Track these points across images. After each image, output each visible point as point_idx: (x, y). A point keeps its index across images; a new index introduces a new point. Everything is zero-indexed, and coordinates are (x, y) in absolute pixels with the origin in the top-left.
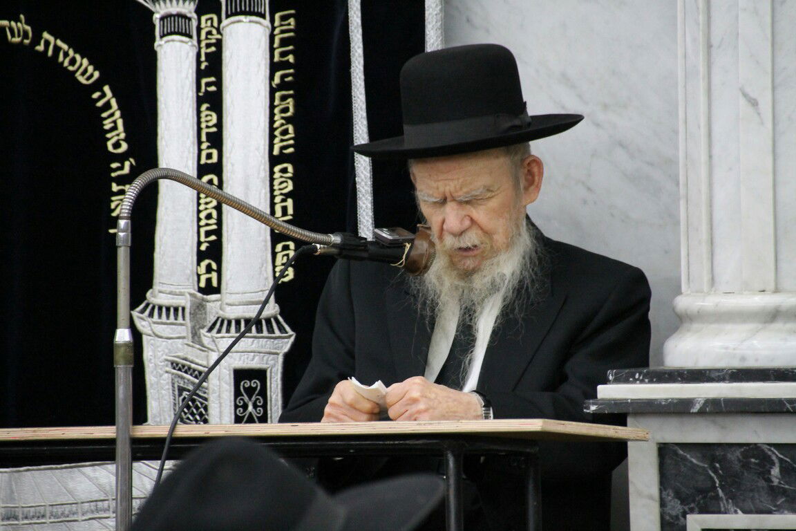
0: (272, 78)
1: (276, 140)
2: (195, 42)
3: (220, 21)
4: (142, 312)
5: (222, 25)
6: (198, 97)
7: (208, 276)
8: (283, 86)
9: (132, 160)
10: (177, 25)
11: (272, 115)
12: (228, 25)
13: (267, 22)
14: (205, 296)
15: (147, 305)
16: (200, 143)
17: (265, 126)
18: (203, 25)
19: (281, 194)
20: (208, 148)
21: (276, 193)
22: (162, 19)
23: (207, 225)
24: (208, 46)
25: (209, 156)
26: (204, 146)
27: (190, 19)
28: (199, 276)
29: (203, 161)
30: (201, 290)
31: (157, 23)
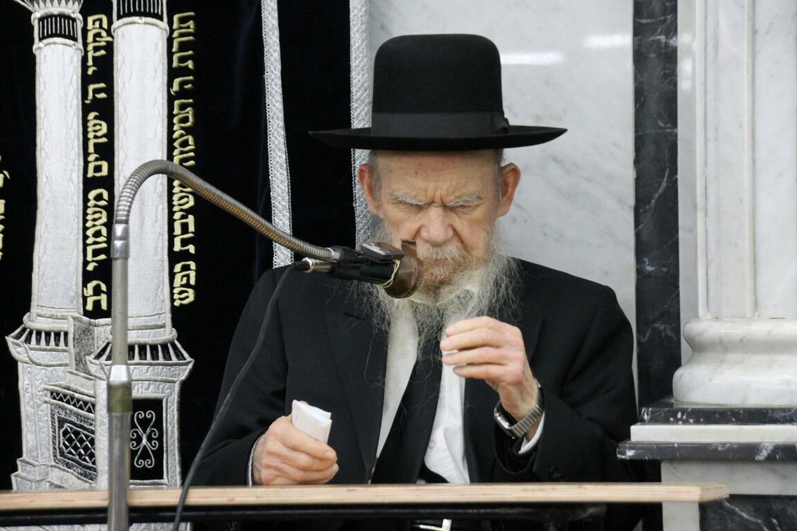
0: (170, 85)
1: (176, 152)
2: (80, 44)
3: (110, 22)
4: (18, 337)
5: (113, 27)
6: (84, 105)
7: (96, 298)
8: (182, 94)
9: (5, 172)
10: (59, 27)
11: (170, 125)
12: (120, 27)
13: (164, 24)
14: (93, 320)
15: (24, 330)
16: (86, 154)
17: (163, 136)
18: (90, 26)
19: (181, 210)
20: (97, 160)
21: (175, 209)
22: (41, 19)
23: (95, 243)
24: (96, 49)
25: (98, 169)
26: (91, 158)
27: (74, 20)
28: (85, 299)
29: (90, 174)
30: (86, 313)
31: (35, 24)
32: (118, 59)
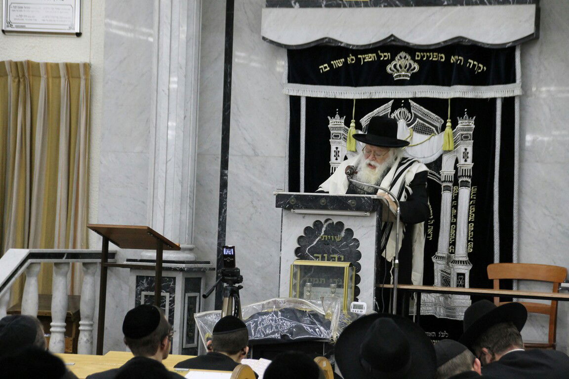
0: (470, 202)
2: (452, 193)
3: (458, 188)
4: (434, 257)
6: (451, 206)
7: (452, 250)
8: (472, 204)
9: (434, 220)
10: (447, 188)
11: (469, 211)
12: (460, 189)
13: (470, 189)
14: (451, 254)
15: (436, 256)
16: (451, 217)
18: (454, 189)
20: (453, 218)
21: (469, 230)
22: (444, 187)
23: (452, 237)
24: (455, 194)
25: (454, 220)
27: (451, 187)
28: (449, 250)
30: (449, 253)
31: (443, 188)
32: (460, 196)
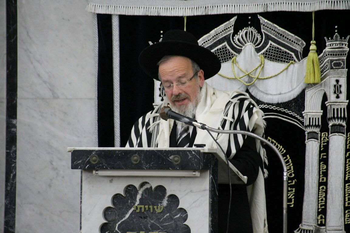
0: (346, 154)
1: (347, 175)
2: (319, 141)
3: (328, 135)
4: (298, 231)
5: (329, 136)
6: (319, 159)
7: (321, 220)
8: (349, 157)
9: (295, 180)
10: (313, 135)
11: (345, 167)
12: (331, 136)
13: (345, 135)
14: (320, 227)
15: (300, 229)
16: (320, 175)
17: (343, 170)
18: (322, 136)
19: (348, 193)
20: (322, 177)
21: (346, 193)
22: (308, 133)
23: (321, 203)
24: (324, 143)
25: (323, 179)
26: (321, 176)
27: (318, 134)
28: (318, 220)
29: (321, 181)
30: (318, 225)
31: (306, 135)
32: (330, 146)
